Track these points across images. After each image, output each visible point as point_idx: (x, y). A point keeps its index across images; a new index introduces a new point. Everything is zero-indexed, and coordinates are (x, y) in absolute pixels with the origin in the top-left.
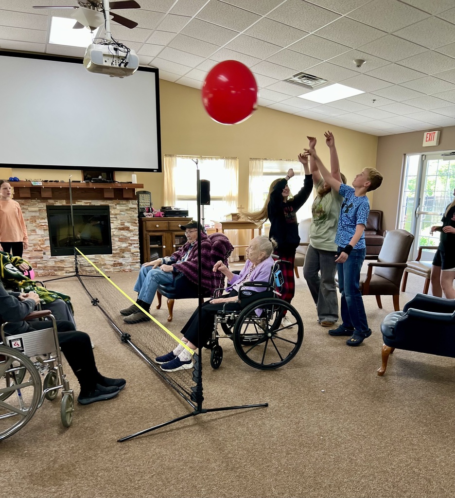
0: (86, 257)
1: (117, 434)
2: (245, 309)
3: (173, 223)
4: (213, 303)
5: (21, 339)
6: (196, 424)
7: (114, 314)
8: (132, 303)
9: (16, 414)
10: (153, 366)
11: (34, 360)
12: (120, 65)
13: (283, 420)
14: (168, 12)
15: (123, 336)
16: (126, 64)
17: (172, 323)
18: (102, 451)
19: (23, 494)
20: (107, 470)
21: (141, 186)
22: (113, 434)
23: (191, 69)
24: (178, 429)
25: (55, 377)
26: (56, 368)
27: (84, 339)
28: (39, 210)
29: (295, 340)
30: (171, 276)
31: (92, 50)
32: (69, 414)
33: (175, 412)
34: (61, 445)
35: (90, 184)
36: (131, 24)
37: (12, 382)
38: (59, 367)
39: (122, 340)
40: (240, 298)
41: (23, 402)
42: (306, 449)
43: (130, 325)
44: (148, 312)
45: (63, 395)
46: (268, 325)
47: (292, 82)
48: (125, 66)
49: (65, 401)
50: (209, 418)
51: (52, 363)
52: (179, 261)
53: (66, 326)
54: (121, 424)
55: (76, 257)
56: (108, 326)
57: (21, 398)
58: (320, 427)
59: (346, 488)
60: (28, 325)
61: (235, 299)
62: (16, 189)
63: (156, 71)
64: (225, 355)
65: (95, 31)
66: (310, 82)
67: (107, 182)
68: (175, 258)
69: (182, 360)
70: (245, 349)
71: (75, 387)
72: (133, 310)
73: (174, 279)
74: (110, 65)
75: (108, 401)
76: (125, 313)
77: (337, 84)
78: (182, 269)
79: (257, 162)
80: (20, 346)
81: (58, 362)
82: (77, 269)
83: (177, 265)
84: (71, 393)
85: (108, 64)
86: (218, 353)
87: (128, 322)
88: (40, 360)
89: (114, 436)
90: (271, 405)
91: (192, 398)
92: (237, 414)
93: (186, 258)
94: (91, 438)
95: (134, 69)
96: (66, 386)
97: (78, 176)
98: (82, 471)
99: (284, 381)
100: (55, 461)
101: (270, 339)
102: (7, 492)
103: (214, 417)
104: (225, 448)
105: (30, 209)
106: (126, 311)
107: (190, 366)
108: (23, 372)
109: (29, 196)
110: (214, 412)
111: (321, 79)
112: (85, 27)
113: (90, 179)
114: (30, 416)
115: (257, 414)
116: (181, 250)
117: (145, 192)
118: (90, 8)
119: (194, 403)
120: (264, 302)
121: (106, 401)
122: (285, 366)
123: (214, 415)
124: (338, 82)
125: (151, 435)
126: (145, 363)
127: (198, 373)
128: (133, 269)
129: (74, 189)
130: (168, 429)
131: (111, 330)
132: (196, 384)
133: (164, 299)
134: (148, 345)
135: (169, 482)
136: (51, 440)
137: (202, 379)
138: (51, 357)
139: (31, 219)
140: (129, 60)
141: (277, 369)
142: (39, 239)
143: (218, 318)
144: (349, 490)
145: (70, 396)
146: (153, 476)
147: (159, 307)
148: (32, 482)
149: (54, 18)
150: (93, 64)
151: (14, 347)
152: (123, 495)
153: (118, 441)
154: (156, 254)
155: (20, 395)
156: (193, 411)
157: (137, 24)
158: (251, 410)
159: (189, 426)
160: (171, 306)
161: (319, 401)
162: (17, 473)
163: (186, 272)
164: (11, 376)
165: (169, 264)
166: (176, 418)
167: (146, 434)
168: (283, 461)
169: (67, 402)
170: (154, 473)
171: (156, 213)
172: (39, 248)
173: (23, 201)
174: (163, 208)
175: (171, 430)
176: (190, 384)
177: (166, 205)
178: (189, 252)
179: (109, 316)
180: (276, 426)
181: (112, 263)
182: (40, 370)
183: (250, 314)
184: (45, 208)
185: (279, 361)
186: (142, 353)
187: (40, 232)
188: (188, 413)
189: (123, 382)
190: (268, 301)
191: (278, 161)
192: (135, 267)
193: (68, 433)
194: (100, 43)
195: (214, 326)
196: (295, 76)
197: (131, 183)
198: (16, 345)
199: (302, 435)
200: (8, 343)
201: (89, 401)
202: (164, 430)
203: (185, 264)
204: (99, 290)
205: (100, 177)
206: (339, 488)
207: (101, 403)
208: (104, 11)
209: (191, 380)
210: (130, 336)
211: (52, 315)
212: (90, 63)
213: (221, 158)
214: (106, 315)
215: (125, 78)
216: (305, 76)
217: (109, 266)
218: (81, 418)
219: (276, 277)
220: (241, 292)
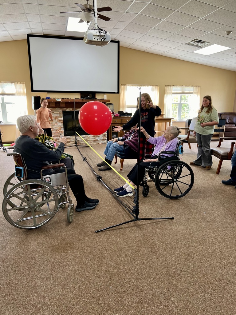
0: (81, 136)
1: (95, 228)
2: (162, 166)
3: (124, 120)
4: (145, 161)
5: (50, 177)
6: (135, 226)
7: (94, 166)
8: (103, 160)
9: (46, 214)
10: (113, 193)
11: (55, 188)
12: (101, 40)
13: (182, 227)
14: (126, 12)
15: (98, 177)
16: (105, 39)
17: (122, 171)
18: (87, 236)
19: (48, 255)
20: (89, 247)
21: (109, 101)
22: (92, 228)
23: (136, 40)
24: (125, 228)
25: (65, 197)
26: (66, 192)
27: (80, 178)
28: (59, 113)
29: (189, 183)
30: (123, 147)
31: (88, 33)
32: (71, 216)
33: (124, 218)
34: (67, 232)
35: (84, 100)
36: (107, 19)
37: (45, 198)
38: (67, 192)
39: (98, 179)
40: (159, 160)
41: (49, 209)
42: (195, 244)
43: (102, 172)
44: (111, 165)
45: (69, 206)
46: (174, 174)
47: (190, 44)
48: (104, 40)
49: (70, 209)
50: (142, 223)
51: (64, 190)
52: (127, 139)
53: (71, 172)
54: (96, 223)
55: (76, 136)
56: (91, 172)
57: (49, 207)
58: (203, 232)
59: (219, 268)
60: (53, 170)
61: (156, 160)
62: (49, 103)
63: (118, 42)
64: (150, 190)
65: (89, 24)
66: (200, 44)
67: (92, 99)
68: (125, 137)
69: (127, 191)
70: (161, 187)
71: (75, 202)
72: (103, 164)
73: (124, 148)
74: (97, 40)
75: (90, 211)
76: (99, 165)
77: (215, 44)
78: (128, 143)
79: (169, 87)
80: (49, 181)
81: (67, 189)
82: (76, 142)
83: (126, 142)
84: (72, 205)
85: (96, 40)
86: (147, 189)
87: (100, 170)
88: (58, 188)
89: (93, 229)
90: (175, 218)
91: (133, 212)
92: (157, 222)
93: (131, 138)
94: (82, 229)
95: (108, 42)
96: (70, 202)
97: (78, 96)
98: (77, 246)
99: (183, 206)
100: (64, 240)
101: (175, 182)
102: (41, 254)
103: (145, 223)
104: (151, 240)
105: (55, 112)
106: (99, 164)
107: (132, 194)
108: (50, 194)
109: (55, 106)
110: (145, 220)
111: (206, 42)
112: (84, 22)
113: (84, 98)
114: (52, 216)
115: (168, 222)
116: (128, 134)
117: (110, 104)
118: (87, 12)
119: (134, 214)
120: (172, 162)
121: (89, 211)
122: (183, 198)
123: (144, 222)
124: (216, 44)
125: (111, 230)
126: (109, 191)
127: (136, 199)
128: (103, 143)
129: (76, 103)
130: (120, 228)
131: (92, 174)
132: (135, 205)
133: (119, 159)
134: (110, 182)
135: (121, 256)
136: (62, 229)
137: (138, 202)
138: (64, 187)
139: (55, 117)
140: (106, 37)
141: (179, 199)
142: (59, 127)
143: (147, 170)
144: (221, 270)
145: (72, 207)
146: (112, 252)
147: (116, 163)
148: (53, 249)
149: (69, 18)
150: (88, 40)
151: (46, 181)
152: (97, 261)
153: (95, 232)
154: (115, 136)
155: (48, 205)
156: (133, 218)
157: (110, 19)
158: (164, 221)
159: (131, 227)
160: (122, 162)
161: (203, 218)
162: (46, 245)
163: (131, 145)
164: (44, 195)
165: (122, 140)
166: (125, 222)
167: (109, 229)
168: (182, 250)
169: (70, 210)
170: (113, 251)
171: (116, 114)
172: (58, 132)
173: (52, 109)
174: (119, 112)
175: (122, 228)
176: (132, 205)
177: (121, 110)
178: (132, 135)
179: (91, 166)
180: (178, 230)
181: (93, 140)
182: (58, 193)
183: (164, 169)
184: (62, 112)
185: (180, 194)
186: (107, 186)
187: (59, 124)
188: (130, 220)
189: (98, 201)
190: (175, 162)
191: (181, 87)
192: (104, 141)
193: (70, 226)
194: (92, 29)
195: (144, 174)
196: (191, 41)
197: (104, 99)
198: (48, 180)
199: (193, 236)
200: (44, 179)
201: (81, 210)
202: (118, 228)
203: (130, 141)
204: (87, 153)
205: (89, 96)
206: (214, 268)
207: (87, 211)
208: (94, 13)
209: (133, 202)
210: (101, 177)
211: (65, 166)
212: (87, 39)
213: (150, 86)
214: (90, 166)
215: (104, 46)
216: (197, 41)
217: (91, 141)
218: (77, 218)
219: (179, 149)
220: (160, 156)
